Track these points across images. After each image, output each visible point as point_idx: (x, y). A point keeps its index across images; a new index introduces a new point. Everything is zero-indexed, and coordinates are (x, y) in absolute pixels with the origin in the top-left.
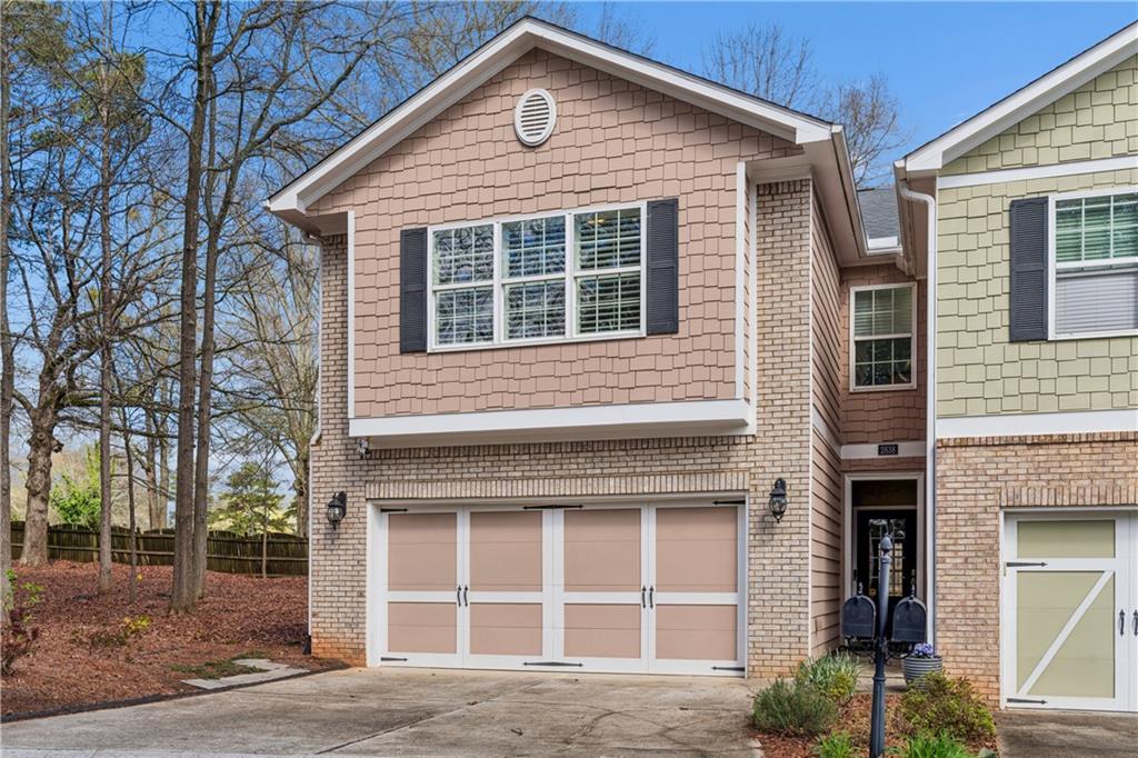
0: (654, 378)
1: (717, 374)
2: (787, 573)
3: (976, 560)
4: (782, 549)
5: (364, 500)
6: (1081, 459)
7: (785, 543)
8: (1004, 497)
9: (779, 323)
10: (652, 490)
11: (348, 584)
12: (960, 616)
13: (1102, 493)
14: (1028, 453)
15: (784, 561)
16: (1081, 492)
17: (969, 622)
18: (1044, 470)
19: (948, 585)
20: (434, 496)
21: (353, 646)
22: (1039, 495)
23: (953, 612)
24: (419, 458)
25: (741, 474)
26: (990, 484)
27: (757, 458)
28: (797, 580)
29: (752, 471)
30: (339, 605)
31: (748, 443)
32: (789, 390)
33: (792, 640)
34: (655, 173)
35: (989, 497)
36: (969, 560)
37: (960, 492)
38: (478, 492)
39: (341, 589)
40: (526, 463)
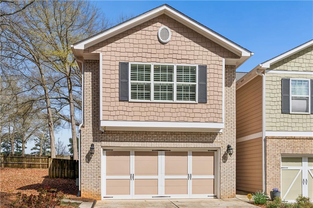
0: (200, 115)
1: (217, 115)
2: (231, 170)
3: (275, 167)
4: (229, 164)
5: (101, 146)
6: (298, 143)
7: (230, 162)
8: (282, 152)
9: (228, 103)
10: (194, 147)
11: (95, 173)
12: (272, 181)
13: (302, 151)
14: (287, 141)
15: (229, 167)
16: (298, 150)
17: (274, 182)
18: (290, 145)
19: (269, 173)
20: (126, 146)
21: (97, 194)
22: (289, 151)
23: (270, 180)
24: (120, 134)
25: (218, 143)
26: (278, 148)
27: (223, 139)
28: (233, 172)
29: (221, 142)
30: (91, 180)
31: (220, 135)
32: (231, 121)
33: (231, 188)
34: (200, 57)
35: (278, 151)
36: (274, 167)
37: (272, 150)
38: (140, 145)
39: (92, 175)
40: (156, 137)
